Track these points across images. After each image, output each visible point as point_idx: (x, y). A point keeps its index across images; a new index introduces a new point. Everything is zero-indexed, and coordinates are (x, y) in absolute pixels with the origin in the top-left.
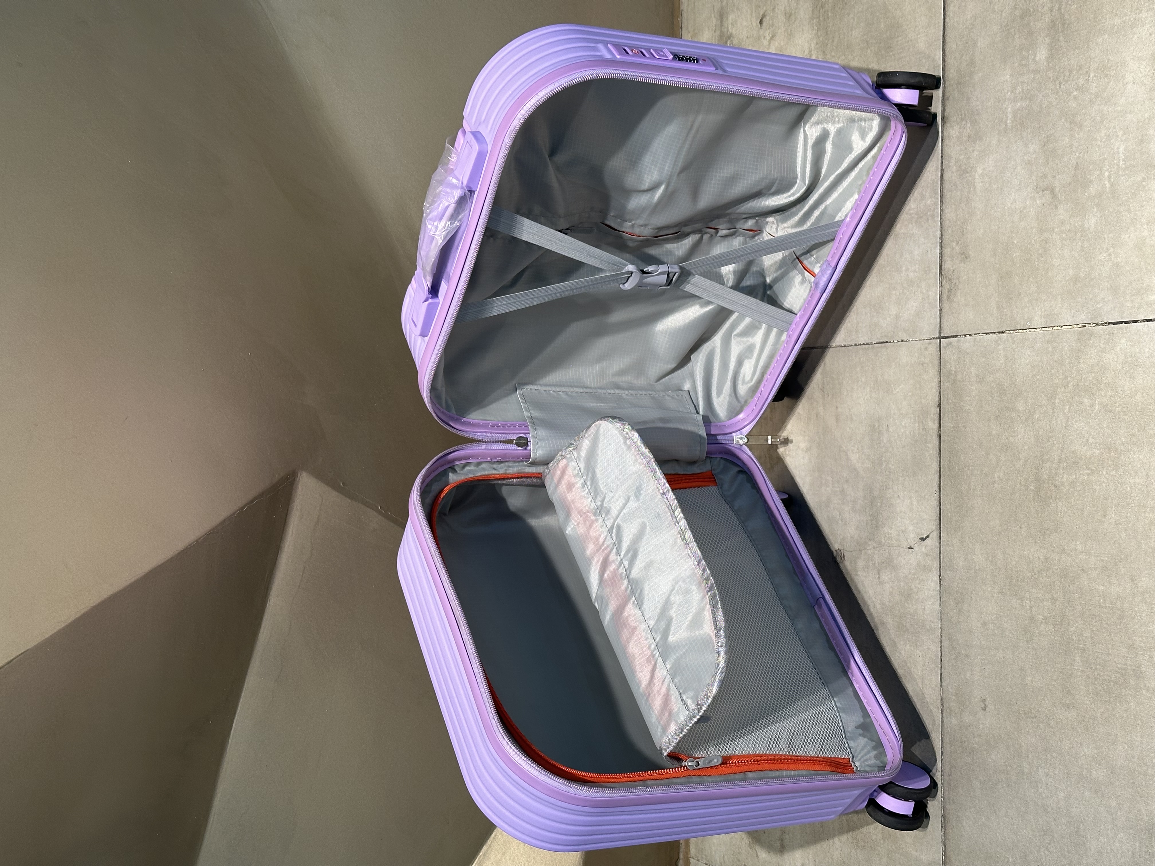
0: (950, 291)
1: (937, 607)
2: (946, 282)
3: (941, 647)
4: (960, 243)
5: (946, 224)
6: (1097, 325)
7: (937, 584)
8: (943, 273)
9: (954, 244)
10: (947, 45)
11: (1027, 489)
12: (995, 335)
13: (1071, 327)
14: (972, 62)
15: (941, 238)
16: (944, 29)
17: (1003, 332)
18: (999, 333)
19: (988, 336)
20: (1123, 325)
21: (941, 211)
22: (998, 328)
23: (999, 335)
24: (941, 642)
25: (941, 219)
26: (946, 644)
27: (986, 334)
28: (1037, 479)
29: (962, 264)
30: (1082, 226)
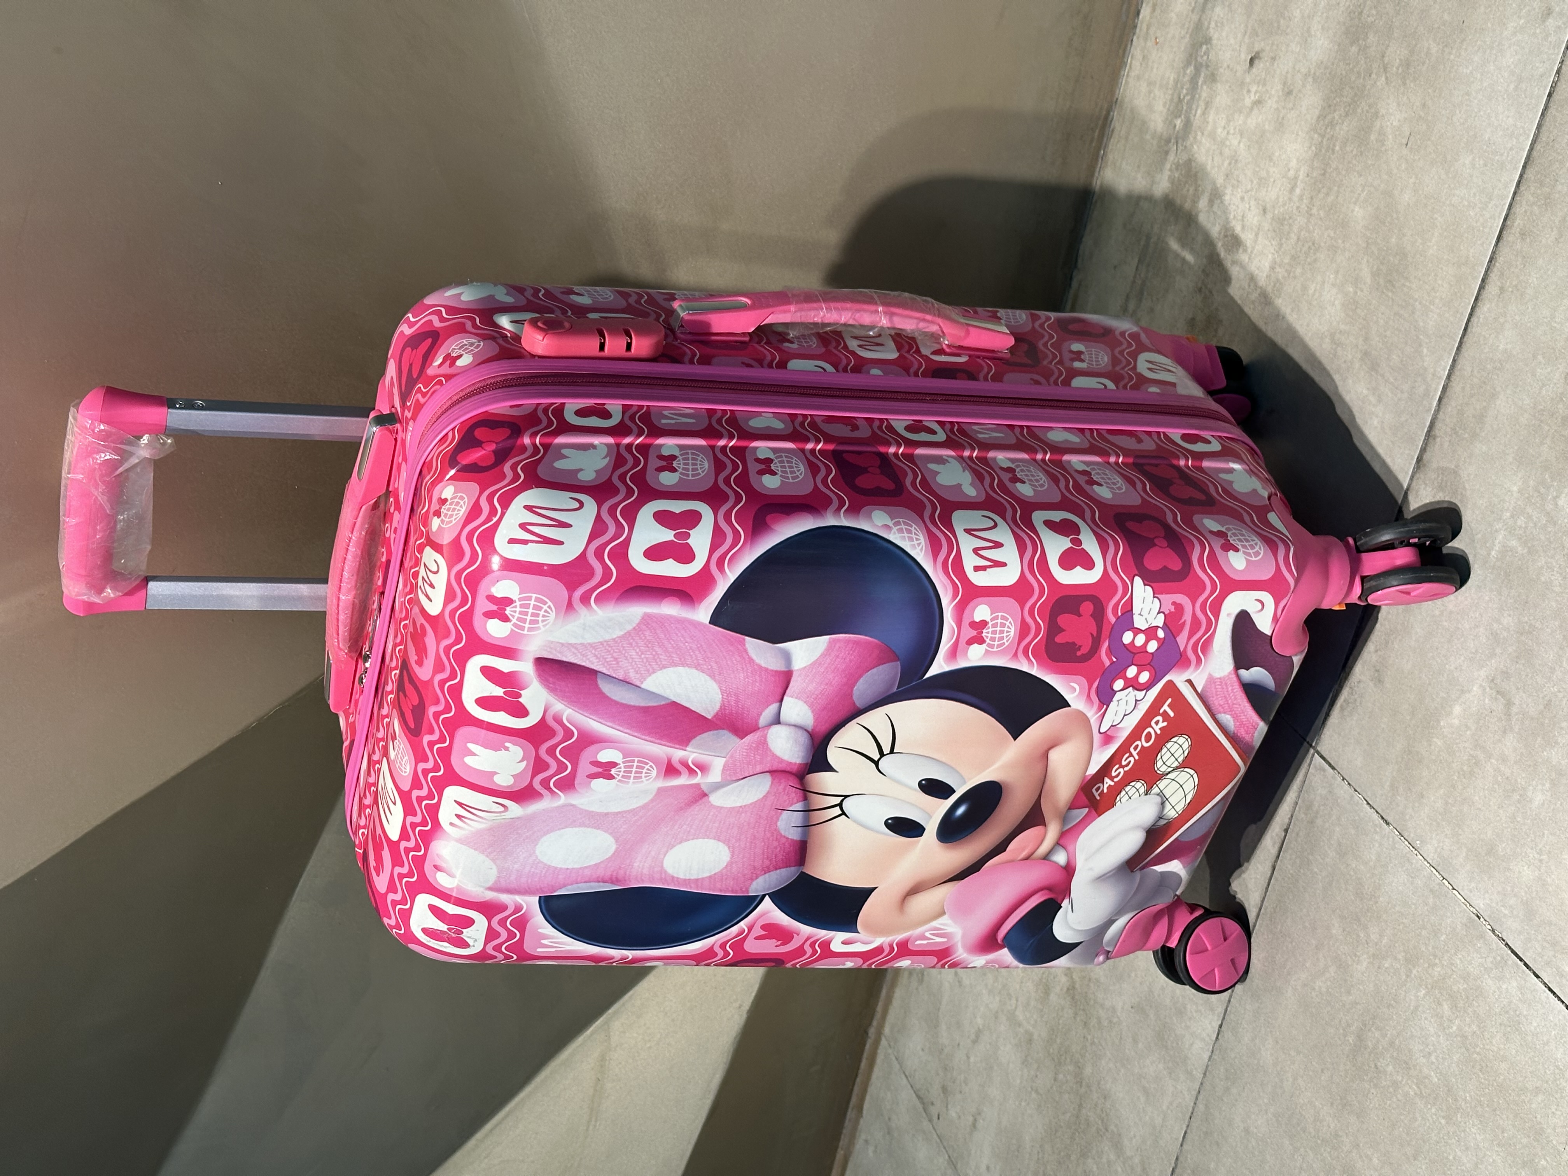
1: (1206, 1056)
3: (1195, 1104)
4: (1379, 652)
6: (1493, 931)
7: (1214, 1032)
10: (1461, 356)
11: (1345, 1036)
12: (1375, 816)
13: (1463, 900)
14: (1481, 418)
16: (1465, 329)
17: (1387, 823)
18: (1382, 818)
19: (1367, 807)
20: (1521, 964)
22: (1383, 810)
23: (1382, 821)
24: (1197, 1099)
26: (1201, 1107)
27: (1368, 803)
28: (1360, 1038)
29: (1371, 684)
30: (1524, 789)
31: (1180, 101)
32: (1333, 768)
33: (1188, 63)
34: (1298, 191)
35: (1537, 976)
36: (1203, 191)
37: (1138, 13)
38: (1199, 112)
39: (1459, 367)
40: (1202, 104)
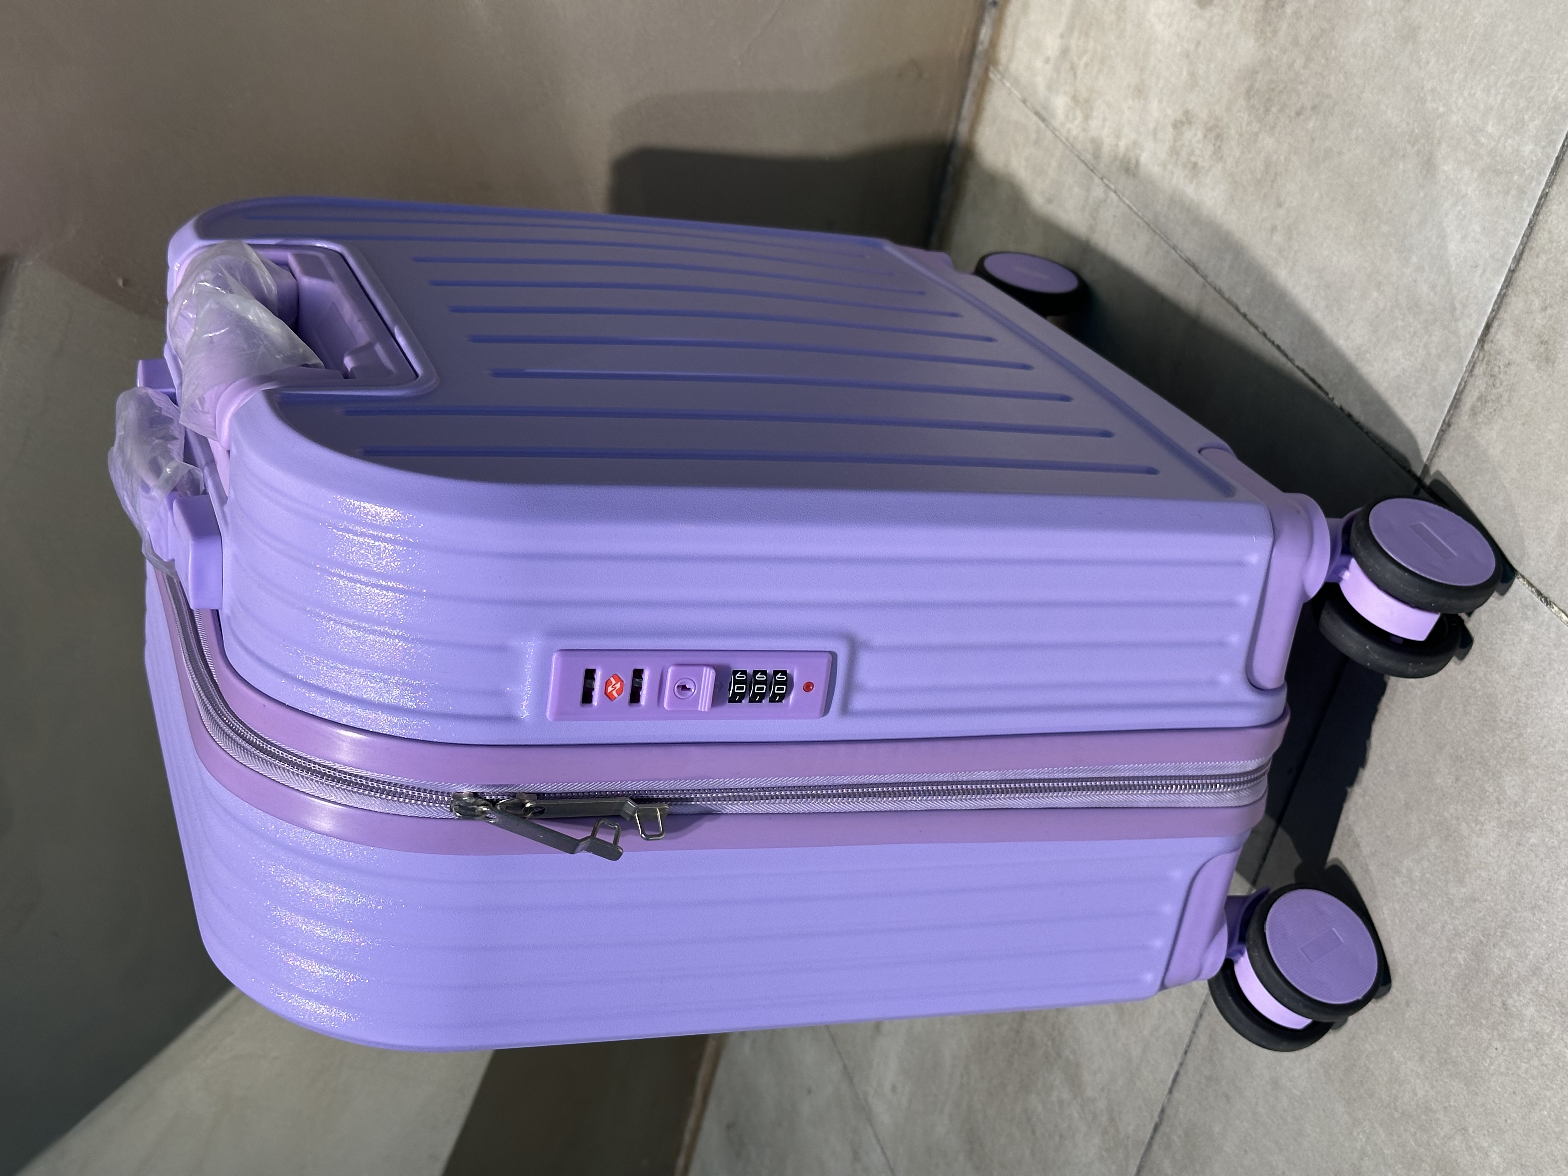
0: (1482, 399)
2: (1484, 373)
4: (1549, 311)
5: (1541, 237)
8: (1486, 347)
9: (1537, 303)
15: (1518, 259)
21: (1545, 195)
22: (1541, 581)
25: (1536, 214)
28: (1478, 956)
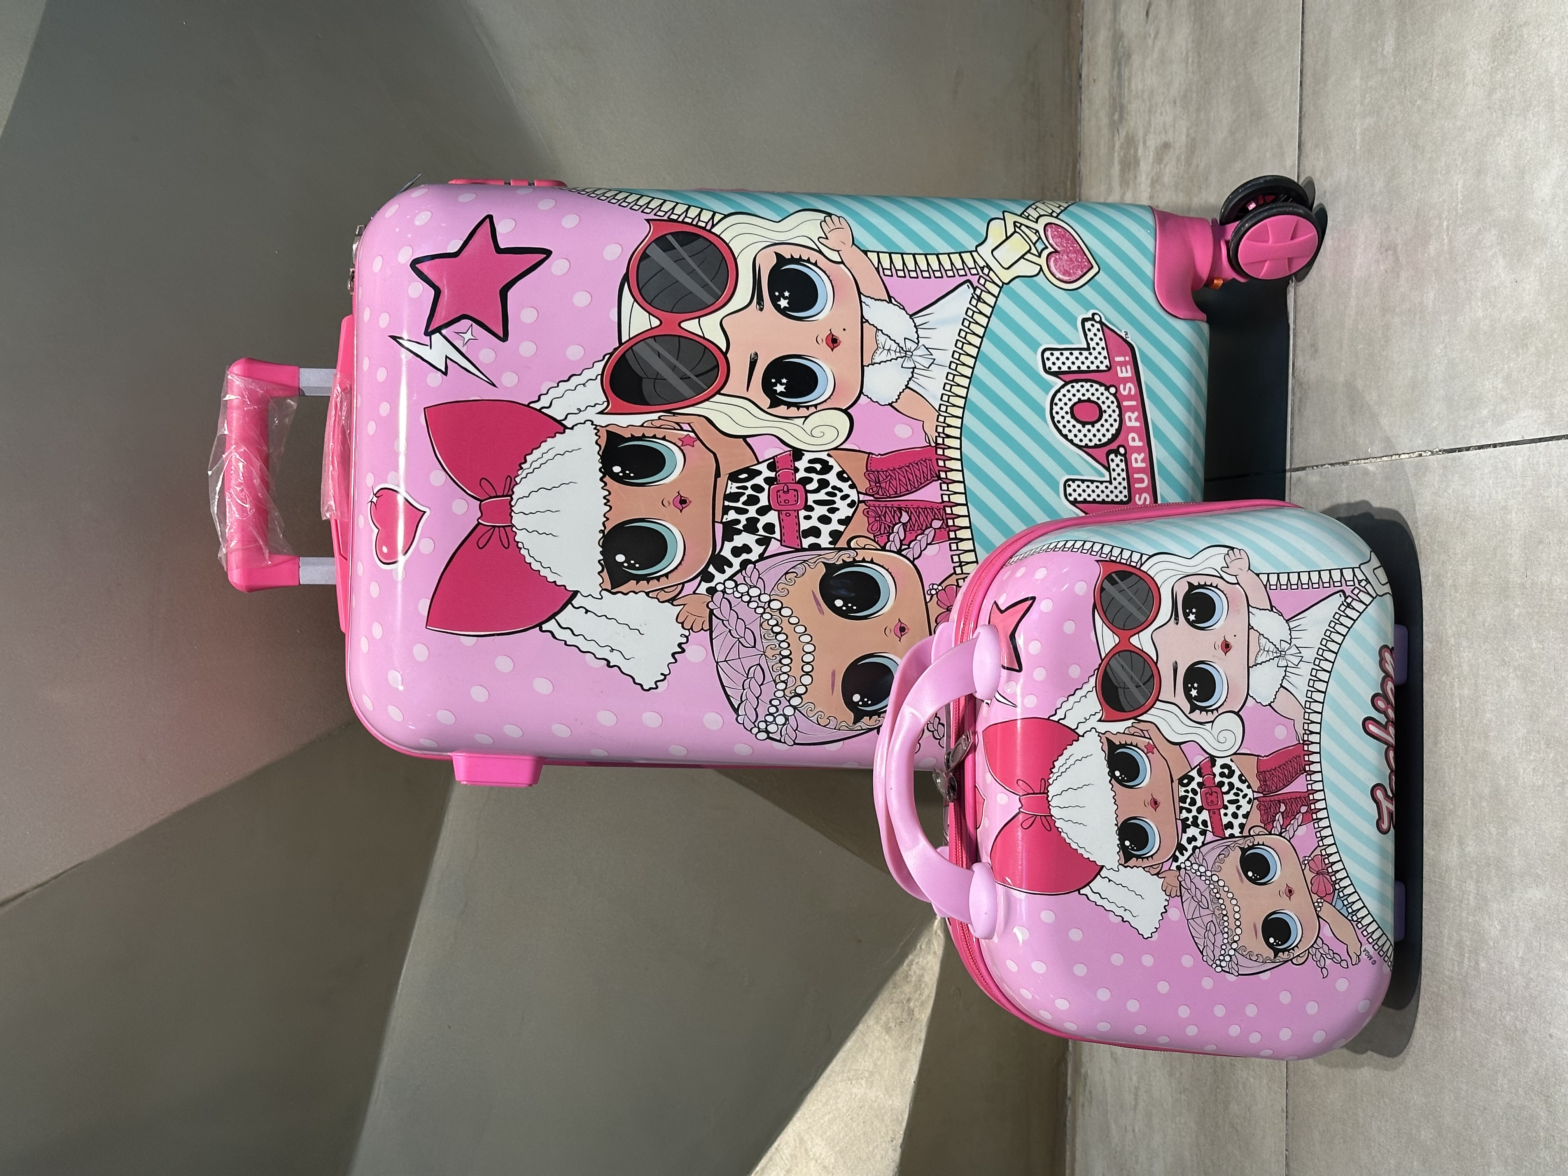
6: (1433, 453)
13: (1407, 456)
14: (1326, 60)
16: (1303, 13)
17: (1347, 463)
18: (1343, 463)
19: (1332, 468)
20: (1457, 454)
23: (1343, 467)
27: (1332, 465)
29: (1312, 362)
30: (1421, 303)
31: (1114, 99)
32: (1303, 469)
33: (1113, 67)
34: (1190, 61)
35: (1468, 449)
36: (1139, 141)
37: (1080, 76)
38: (1126, 91)
39: (1305, 43)
40: (1126, 83)
